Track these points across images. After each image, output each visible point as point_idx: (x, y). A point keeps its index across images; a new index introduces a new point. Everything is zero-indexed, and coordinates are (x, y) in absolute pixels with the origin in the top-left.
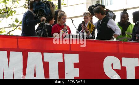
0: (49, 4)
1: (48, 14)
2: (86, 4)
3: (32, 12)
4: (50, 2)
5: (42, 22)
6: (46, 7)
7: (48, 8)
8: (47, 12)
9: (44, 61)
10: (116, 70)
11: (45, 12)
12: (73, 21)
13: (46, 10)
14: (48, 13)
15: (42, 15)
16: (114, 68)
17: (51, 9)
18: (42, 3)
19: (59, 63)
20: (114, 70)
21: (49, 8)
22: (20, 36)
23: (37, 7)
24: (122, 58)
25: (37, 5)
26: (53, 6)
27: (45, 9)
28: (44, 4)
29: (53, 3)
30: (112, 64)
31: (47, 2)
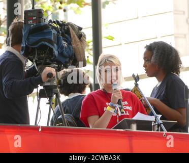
0: (68, 32)
1: (67, 60)
2: (173, 36)
3: (19, 54)
4: (73, 26)
5: (49, 84)
7: (65, 44)
8: (61, 54)
11: (56, 53)
13: (60, 47)
14: (66, 57)
15: (48, 61)
17: (74, 46)
18: (46, 27)
21: (69, 43)
23: (33, 39)
25: (32, 32)
26: (81, 36)
27: (58, 44)
28: (54, 31)
29: (80, 29)
31: (63, 25)
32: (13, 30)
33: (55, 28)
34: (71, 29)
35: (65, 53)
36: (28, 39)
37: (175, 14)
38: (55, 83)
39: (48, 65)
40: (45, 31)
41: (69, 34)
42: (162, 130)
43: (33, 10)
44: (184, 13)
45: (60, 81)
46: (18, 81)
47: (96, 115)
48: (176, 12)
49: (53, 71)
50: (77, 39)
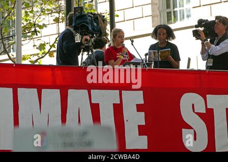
0: (97, 18)
2: (151, 17)
4: (100, 15)
6: (92, 22)
7: (95, 24)
8: (93, 29)
9: (93, 102)
10: (199, 114)
11: (90, 29)
12: (132, 41)
13: (93, 26)
15: (87, 33)
16: (195, 112)
17: (100, 25)
18: (85, 15)
19: (114, 105)
20: (197, 113)
21: (98, 24)
22: (55, 66)
23: (78, 22)
24: (207, 96)
25: (78, 18)
26: (104, 20)
27: (91, 24)
29: (104, 16)
30: (193, 105)
31: (94, 14)
32: (69, 18)
33: (91, 17)
34: (99, 17)
35: (95, 29)
36: (75, 22)
37: (152, 5)
38: (90, 44)
39: (86, 35)
40: (85, 17)
41: (98, 20)
42: (145, 67)
43: (79, 7)
44: (157, 4)
45: (93, 43)
46: (71, 44)
47: (113, 59)
48: (152, 4)
49: (88, 38)
50: (102, 22)
